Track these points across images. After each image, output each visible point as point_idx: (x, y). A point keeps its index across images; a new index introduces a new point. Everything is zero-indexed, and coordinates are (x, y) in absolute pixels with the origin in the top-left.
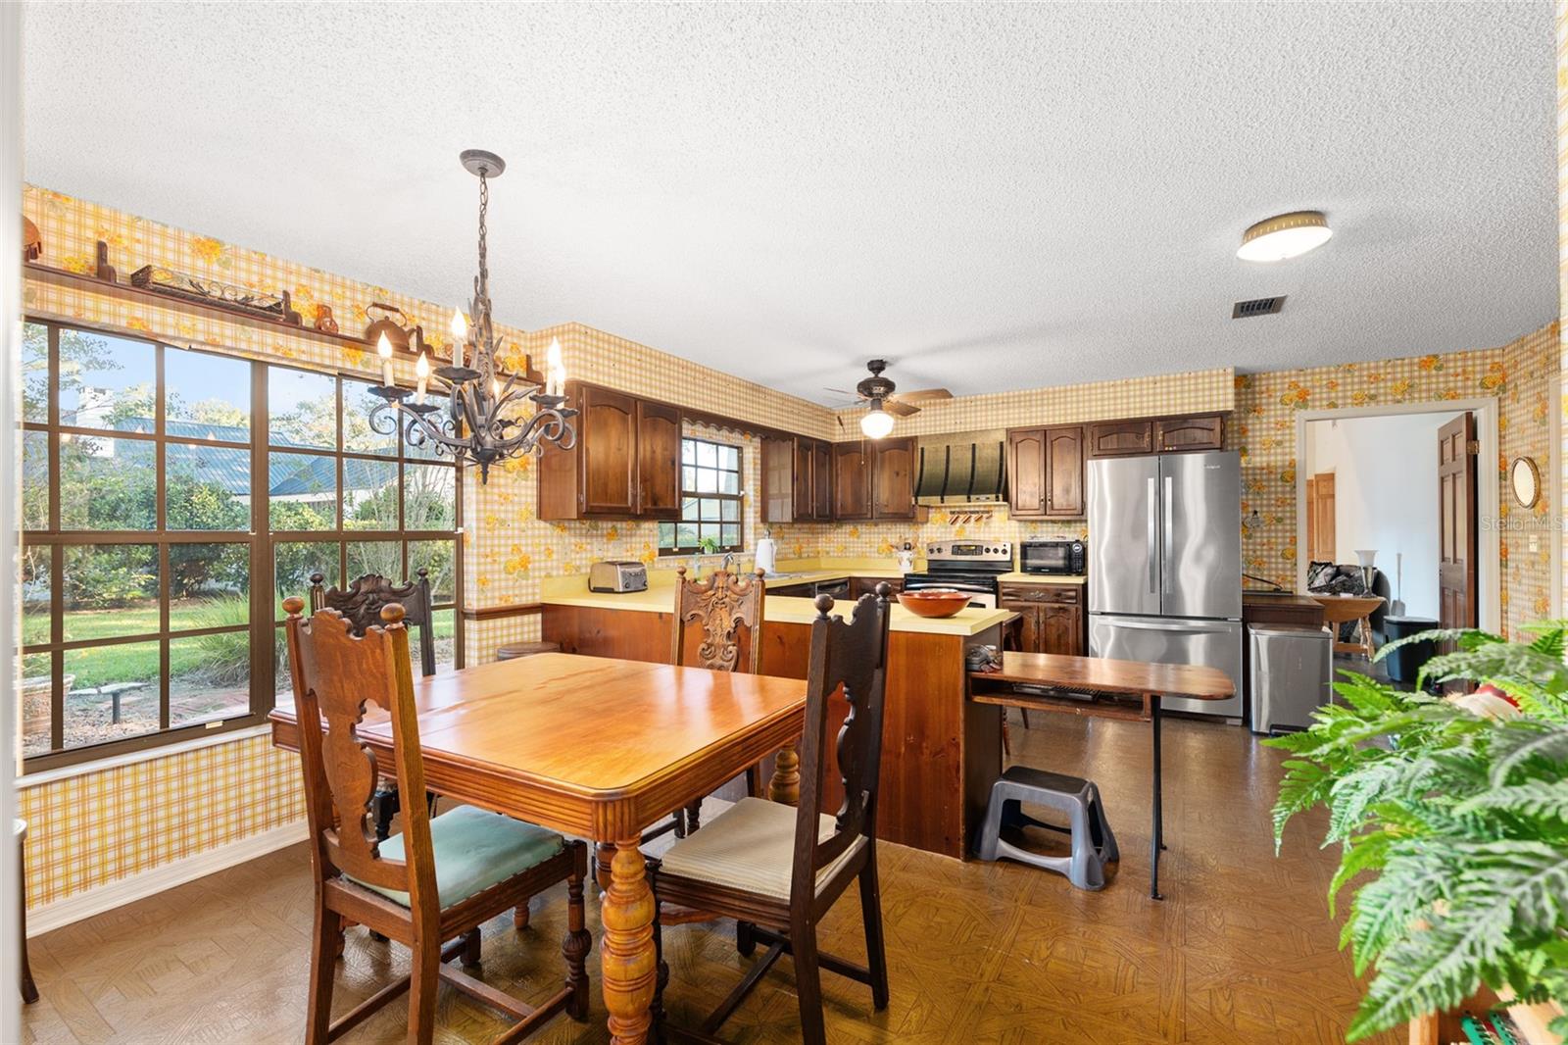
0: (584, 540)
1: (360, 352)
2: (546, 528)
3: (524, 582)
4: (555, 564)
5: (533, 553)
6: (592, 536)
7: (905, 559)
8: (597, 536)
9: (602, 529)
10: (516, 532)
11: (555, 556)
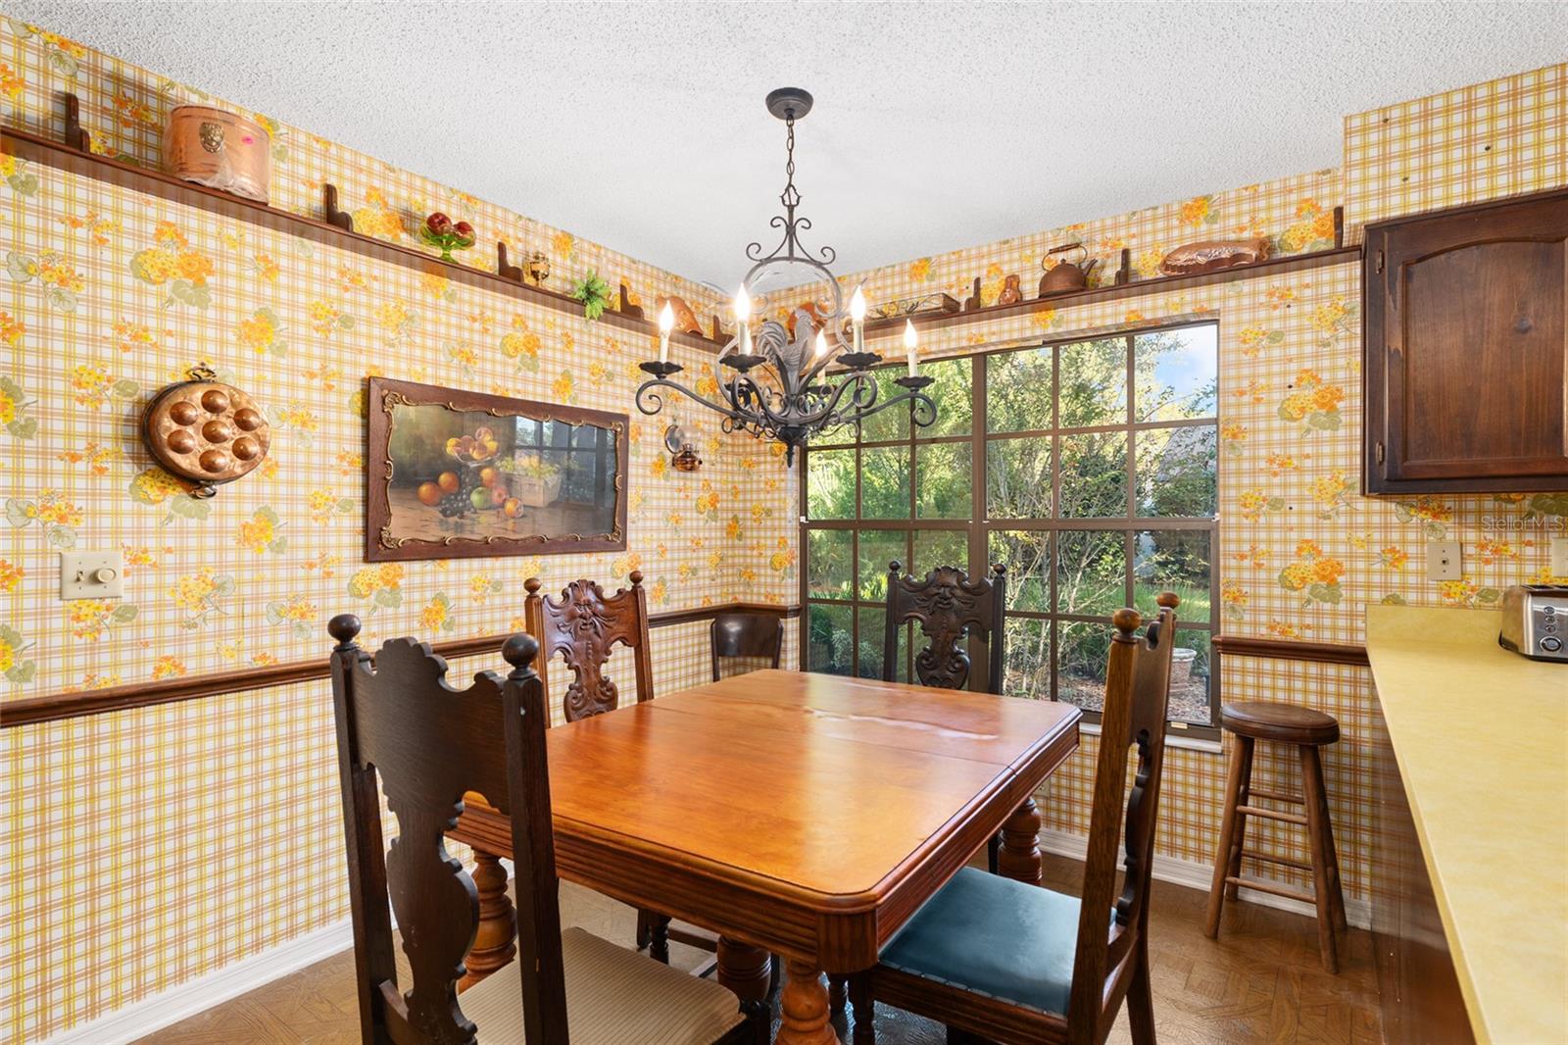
5: (1352, 557)
11: (1412, 566)
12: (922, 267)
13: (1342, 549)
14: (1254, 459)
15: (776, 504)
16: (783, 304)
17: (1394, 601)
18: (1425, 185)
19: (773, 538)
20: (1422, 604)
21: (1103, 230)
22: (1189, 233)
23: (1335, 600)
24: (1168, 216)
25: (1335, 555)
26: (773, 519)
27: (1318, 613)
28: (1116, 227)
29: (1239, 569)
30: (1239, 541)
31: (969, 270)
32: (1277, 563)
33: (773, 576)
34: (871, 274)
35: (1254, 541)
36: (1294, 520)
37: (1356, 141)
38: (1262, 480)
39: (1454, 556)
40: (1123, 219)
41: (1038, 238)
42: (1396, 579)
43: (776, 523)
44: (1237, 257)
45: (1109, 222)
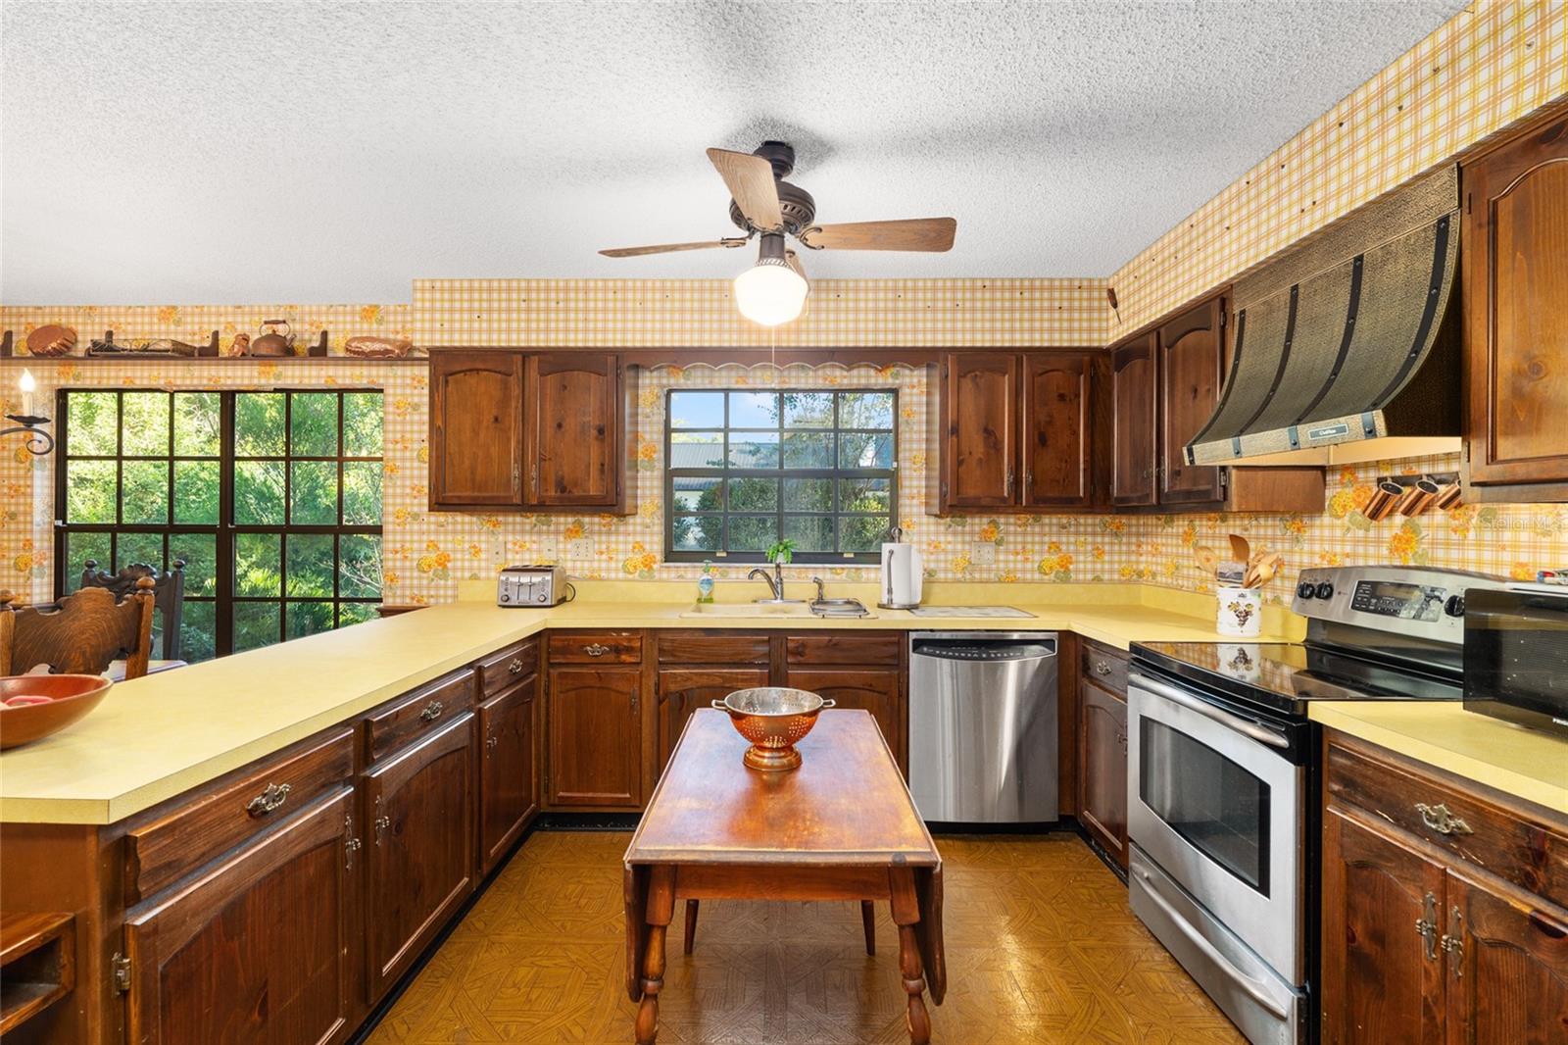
0: (527, 538)
1: (274, 368)
2: (471, 523)
3: (442, 582)
4: (483, 564)
5: (455, 551)
6: (540, 533)
7: (1225, 604)
8: (548, 532)
9: (557, 524)
10: (433, 527)
11: (483, 556)
12: (169, 313)
13: (450, 546)
14: (404, 486)
15: (22, 508)
16: (30, 320)
17: (474, 577)
18: (452, 331)
19: (17, 540)
20: (488, 579)
21: (311, 313)
22: (365, 328)
23: (446, 578)
24: (353, 313)
25: (446, 550)
26: (18, 523)
27: (437, 587)
28: (319, 313)
29: (395, 560)
30: (395, 542)
31: (209, 323)
32: (416, 556)
33: (17, 577)
34: (122, 310)
35: (403, 541)
36: (425, 527)
37: (419, 295)
38: (408, 501)
39: (502, 551)
40: (324, 309)
41: (263, 309)
42: (476, 564)
43: (22, 527)
44: (387, 351)
45: (314, 309)
